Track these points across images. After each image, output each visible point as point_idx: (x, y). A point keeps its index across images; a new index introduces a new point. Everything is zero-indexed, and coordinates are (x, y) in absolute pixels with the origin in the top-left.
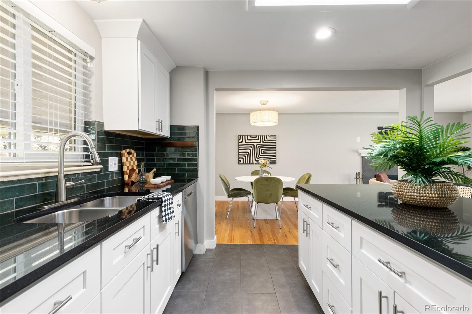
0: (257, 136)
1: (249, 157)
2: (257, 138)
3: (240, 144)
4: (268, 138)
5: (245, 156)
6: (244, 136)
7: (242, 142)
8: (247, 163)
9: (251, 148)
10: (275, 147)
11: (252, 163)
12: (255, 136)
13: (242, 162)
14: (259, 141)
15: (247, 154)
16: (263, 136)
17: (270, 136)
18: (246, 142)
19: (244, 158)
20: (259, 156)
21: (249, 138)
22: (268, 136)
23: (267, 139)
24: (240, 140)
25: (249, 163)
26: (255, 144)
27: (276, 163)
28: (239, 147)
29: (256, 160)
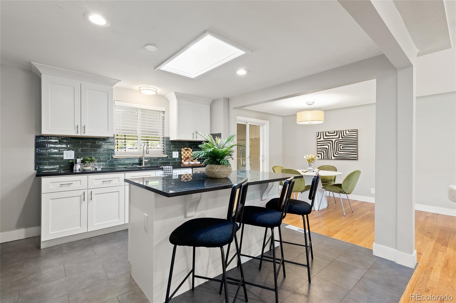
0: (336, 132)
1: (327, 153)
2: (335, 134)
3: (318, 140)
4: (347, 132)
5: (323, 152)
7: (320, 138)
8: (325, 158)
9: (329, 144)
10: (356, 143)
11: (330, 158)
12: (334, 132)
13: (320, 158)
14: (338, 136)
15: (325, 150)
16: (342, 131)
17: (349, 131)
18: (324, 138)
20: (338, 152)
21: (327, 135)
22: (347, 131)
23: (346, 134)
24: (318, 136)
25: (327, 158)
26: (334, 140)
27: (358, 160)
28: (318, 143)
29: (334, 156)
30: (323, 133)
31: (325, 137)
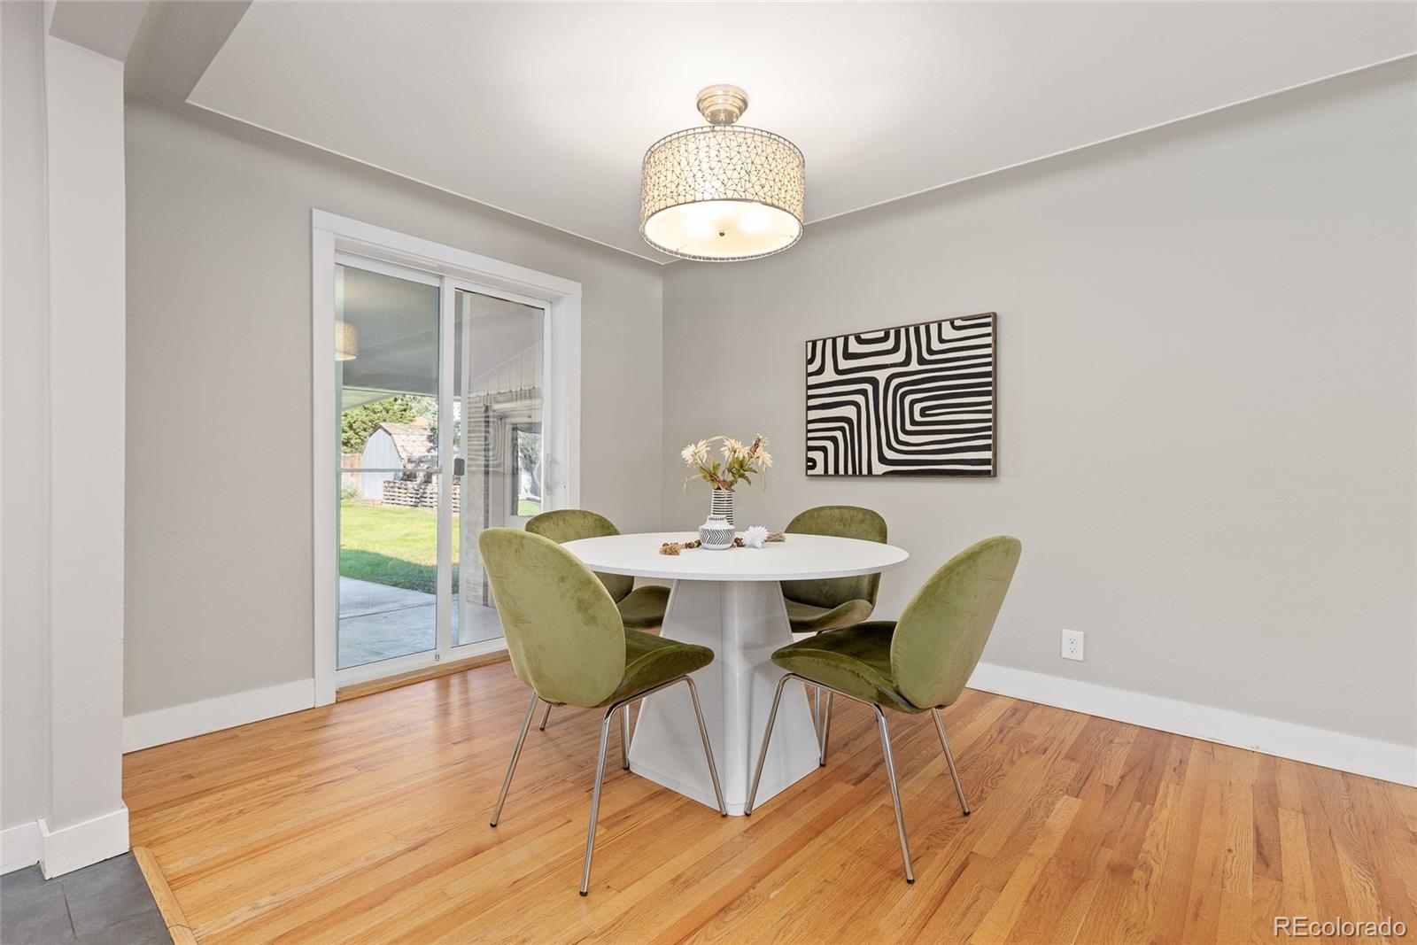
0: (892, 333)
1: (851, 445)
2: (890, 344)
3: (813, 380)
4: (948, 332)
5: (834, 440)
6: (829, 343)
7: (820, 371)
8: (841, 471)
9: (860, 399)
10: (988, 384)
11: (865, 471)
12: (882, 334)
13: (819, 469)
14: (900, 356)
15: (842, 429)
16: (922, 329)
17: (957, 323)
18: (841, 367)
19: (830, 445)
20: (902, 437)
21: (851, 350)
22: (946, 326)
23: (941, 341)
24: (810, 362)
25: (850, 472)
26: (882, 376)
27: (995, 475)
28: (809, 397)
29: (883, 459)
30: (834, 340)
31: (844, 364)
